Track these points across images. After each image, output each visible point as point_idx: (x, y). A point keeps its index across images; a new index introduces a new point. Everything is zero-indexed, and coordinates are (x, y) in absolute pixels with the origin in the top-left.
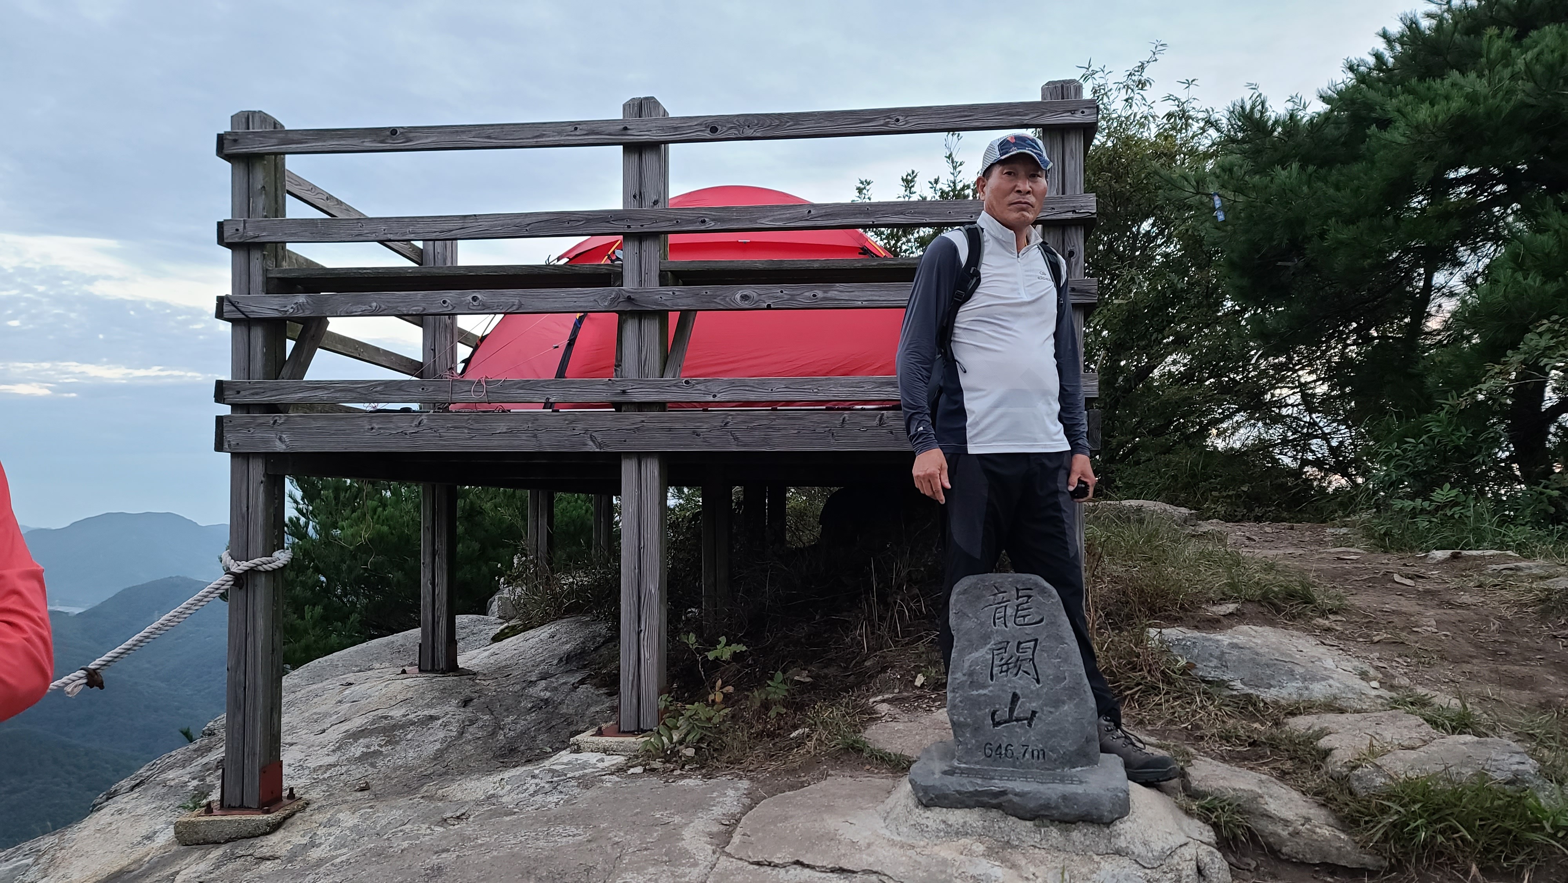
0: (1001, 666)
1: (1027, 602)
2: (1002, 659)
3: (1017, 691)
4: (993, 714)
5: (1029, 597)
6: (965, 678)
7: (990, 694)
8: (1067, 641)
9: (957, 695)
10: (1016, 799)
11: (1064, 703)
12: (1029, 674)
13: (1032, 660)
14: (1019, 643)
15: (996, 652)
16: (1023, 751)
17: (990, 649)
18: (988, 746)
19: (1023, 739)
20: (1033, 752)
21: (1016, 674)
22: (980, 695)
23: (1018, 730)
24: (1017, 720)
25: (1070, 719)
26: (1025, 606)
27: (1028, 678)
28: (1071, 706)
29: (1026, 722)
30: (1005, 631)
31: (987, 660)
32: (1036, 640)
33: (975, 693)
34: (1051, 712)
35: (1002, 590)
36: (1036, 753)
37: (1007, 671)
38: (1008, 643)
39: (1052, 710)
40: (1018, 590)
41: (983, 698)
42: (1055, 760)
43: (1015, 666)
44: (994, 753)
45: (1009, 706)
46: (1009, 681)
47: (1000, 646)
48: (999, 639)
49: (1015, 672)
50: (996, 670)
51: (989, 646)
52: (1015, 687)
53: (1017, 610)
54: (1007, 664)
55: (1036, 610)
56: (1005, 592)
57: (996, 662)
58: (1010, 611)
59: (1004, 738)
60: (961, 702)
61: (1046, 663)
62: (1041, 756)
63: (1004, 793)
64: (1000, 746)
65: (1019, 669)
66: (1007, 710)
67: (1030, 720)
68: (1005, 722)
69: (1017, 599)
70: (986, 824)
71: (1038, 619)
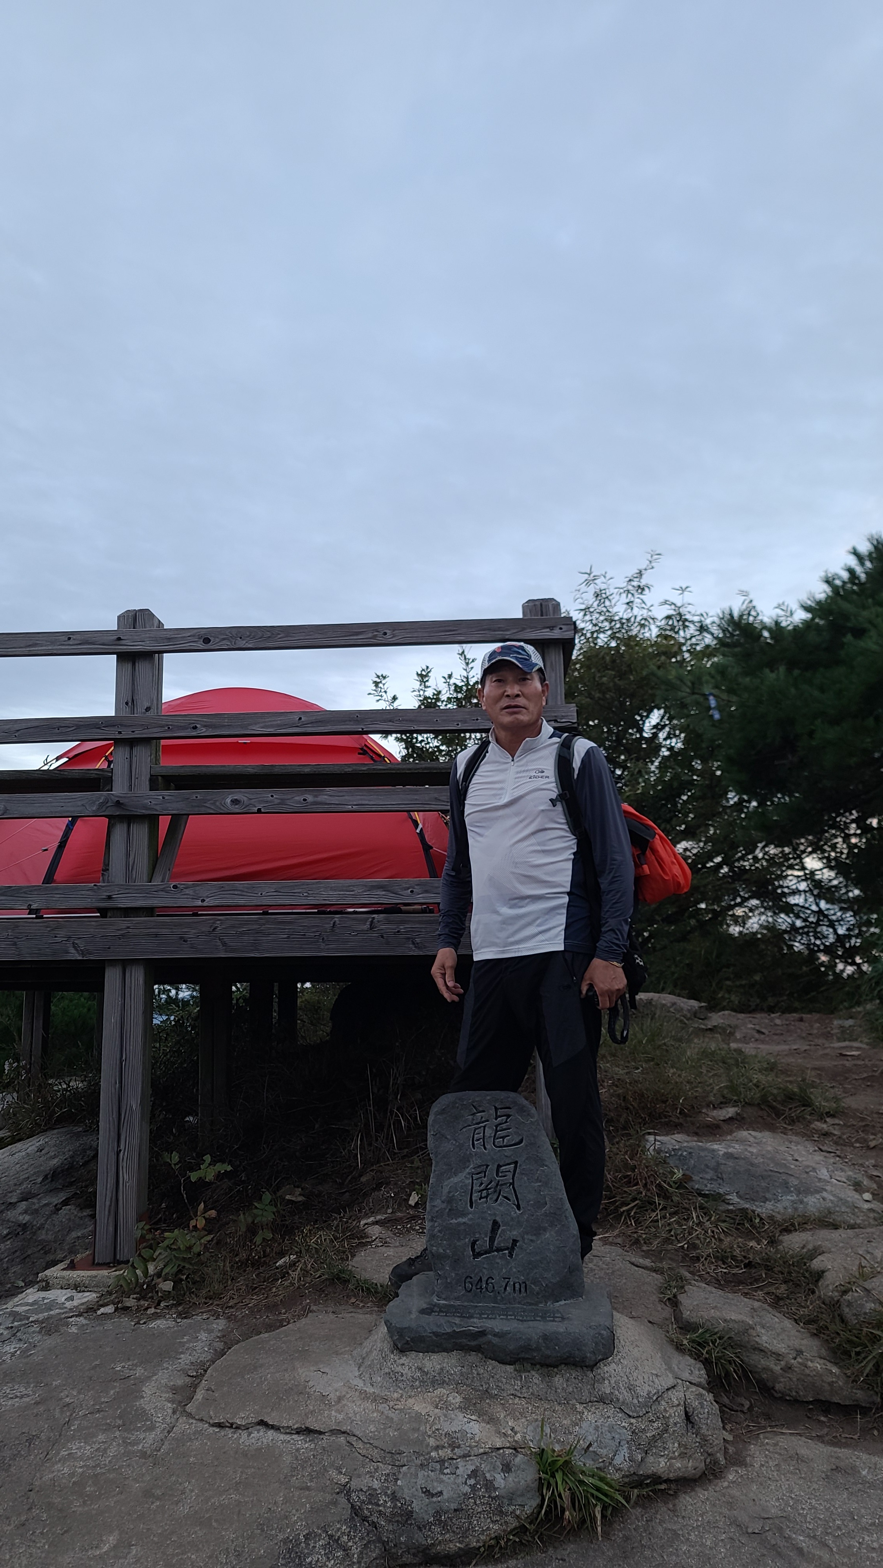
0: (481, 1191)
1: (506, 1122)
2: (482, 1184)
3: (498, 1219)
4: (473, 1244)
5: (508, 1116)
6: (444, 1206)
7: (470, 1223)
8: (547, 1163)
9: (436, 1224)
10: (495, 1340)
11: (545, 1229)
12: (509, 1200)
13: (513, 1184)
14: (499, 1166)
15: (475, 1177)
16: (504, 1284)
17: (469, 1173)
18: (468, 1280)
19: (504, 1270)
20: (514, 1284)
21: (496, 1200)
22: (459, 1224)
23: (498, 1261)
24: (498, 1250)
25: (552, 1248)
26: (504, 1126)
27: (508, 1204)
28: (553, 1233)
29: (507, 1252)
30: (484, 1153)
31: (465, 1185)
32: (516, 1163)
33: (454, 1221)
34: (532, 1240)
35: (481, 1109)
36: (517, 1286)
37: (486, 1197)
38: (487, 1166)
39: (534, 1238)
40: (496, 1109)
41: (462, 1227)
42: (538, 1293)
43: (495, 1191)
44: (474, 1288)
45: (489, 1235)
46: (489, 1208)
47: (479, 1170)
48: (479, 1162)
49: (495, 1197)
50: (475, 1196)
51: (468, 1170)
52: (495, 1214)
53: (496, 1131)
54: (486, 1189)
55: (515, 1130)
56: (484, 1111)
57: (475, 1188)
58: (489, 1132)
59: (484, 1270)
60: (439, 1231)
61: (526, 1187)
62: (523, 1290)
63: (483, 1333)
64: (481, 1280)
65: (500, 1194)
66: (488, 1239)
67: (511, 1250)
68: (486, 1253)
69: (496, 1119)
70: (464, 1370)
71: (517, 1141)
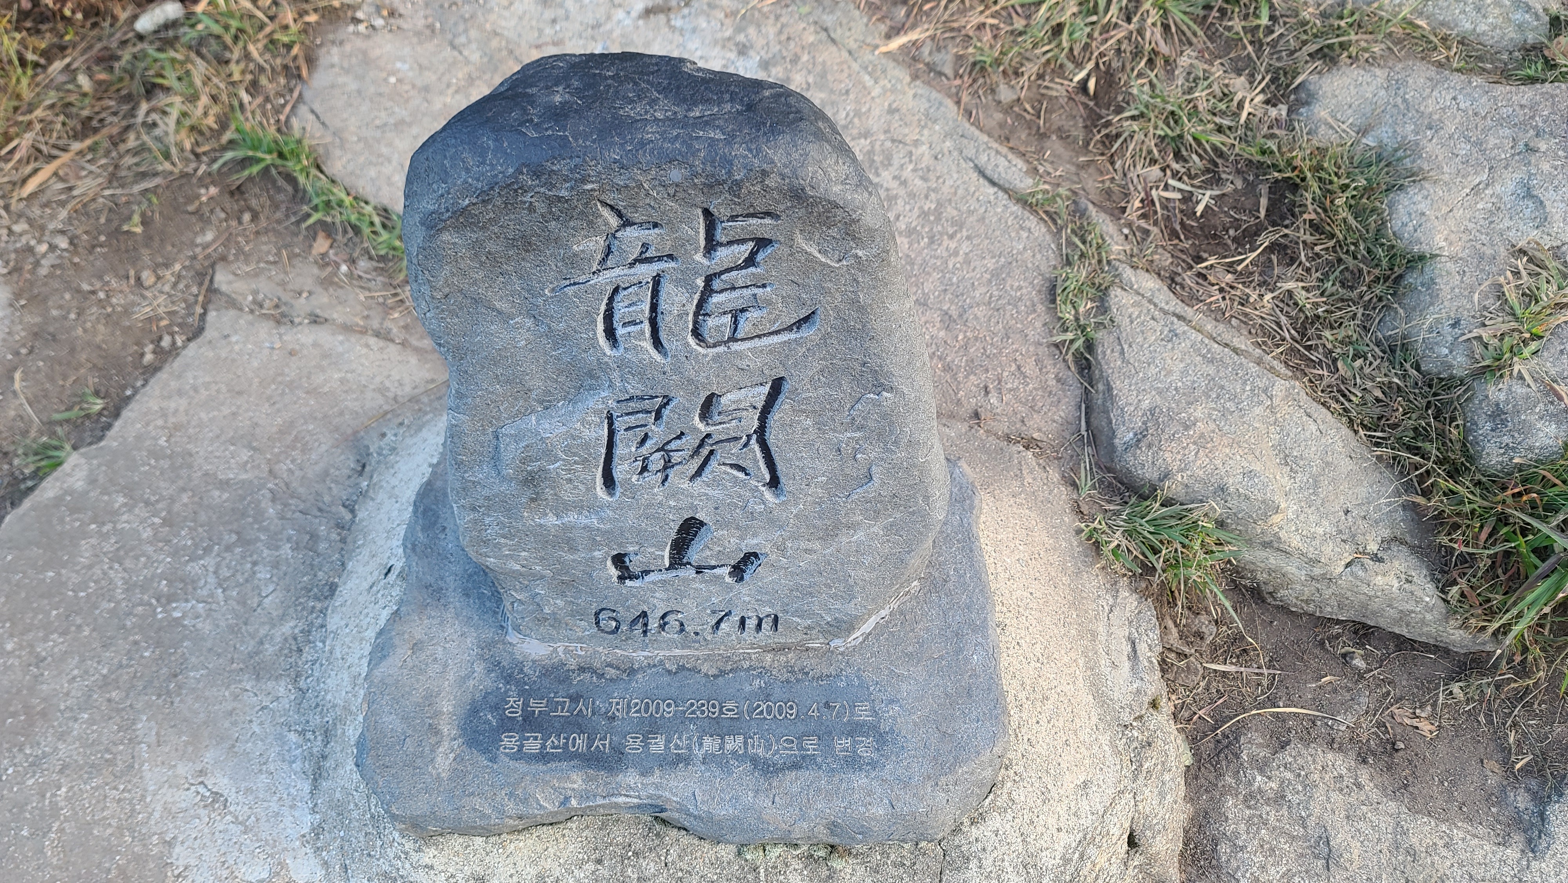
0: (643, 455)
1: (751, 262)
2: (646, 437)
3: (701, 512)
4: (620, 557)
5: (761, 243)
6: (509, 489)
7: (606, 522)
12: (743, 471)
13: (761, 431)
14: (713, 399)
15: (620, 422)
16: (712, 621)
17: (596, 414)
18: (607, 615)
19: (715, 599)
20: (742, 620)
21: (699, 472)
22: (568, 528)
23: (698, 586)
24: (698, 568)
25: (866, 558)
26: (740, 277)
27: (739, 480)
29: (724, 571)
32: (777, 383)
33: (551, 521)
34: (809, 550)
35: (640, 217)
36: (751, 621)
37: (663, 467)
38: (667, 400)
40: (710, 218)
41: (581, 532)
42: (808, 628)
43: (696, 452)
44: (624, 626)
45: (669, 543)
46: (671, 490)
47: (635, 406)
48: (634, 386)
50: (623, 465)
51: (593, 406)
52: (692, 507)
53: (707, 293)
54: (663, 449)
56: (652, 223)
57: (620, 451)
58: (676, 297)
59: (653, 601)
60: (503, 536)
61: (810, 445)
62: (766, 626)
64: (643, 615)
65: (710, 459)
66: (665, 550)
67: (739, 568)
68: (660, 571)
69: (707, 254)
71: (791, 320)
